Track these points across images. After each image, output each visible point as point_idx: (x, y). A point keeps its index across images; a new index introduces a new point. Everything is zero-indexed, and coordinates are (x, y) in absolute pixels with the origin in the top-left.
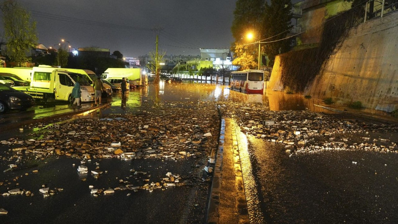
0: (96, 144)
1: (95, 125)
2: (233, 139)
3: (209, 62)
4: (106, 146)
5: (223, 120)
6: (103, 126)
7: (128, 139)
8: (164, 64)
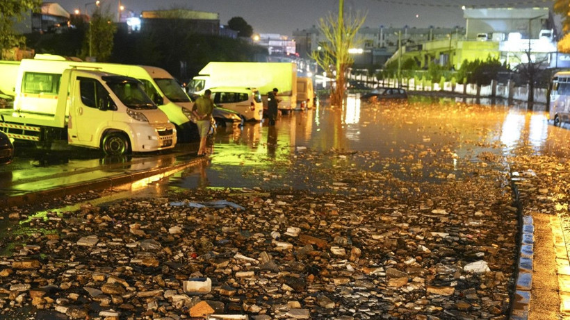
0: (144, 281)
1: (153, 221)
2: (562, 288)
3: (490, 44)
4: (171, 288)
5: (528, 221)
6: (176, 223)
7: (236, 268)
8: (360, 51)
